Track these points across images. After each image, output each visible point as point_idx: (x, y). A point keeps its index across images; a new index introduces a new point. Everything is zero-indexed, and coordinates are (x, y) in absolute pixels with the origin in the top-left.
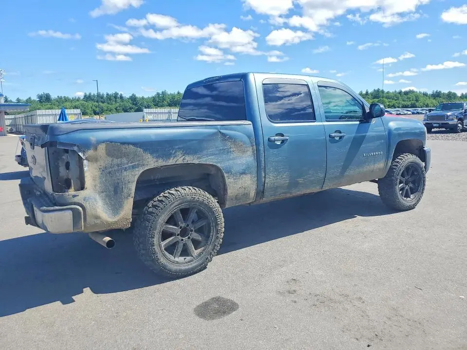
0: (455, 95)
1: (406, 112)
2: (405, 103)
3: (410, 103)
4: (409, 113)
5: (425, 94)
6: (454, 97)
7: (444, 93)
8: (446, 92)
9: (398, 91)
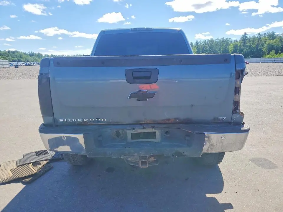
0: (41, 55)
1: (22, 64)
2: (14, 59)
3: (17, 58)
4: (24, 64)
5: (25, 54)
6: (41, 56)
7: (35, 54)
8: (37, 53)
9: (7, 50)
